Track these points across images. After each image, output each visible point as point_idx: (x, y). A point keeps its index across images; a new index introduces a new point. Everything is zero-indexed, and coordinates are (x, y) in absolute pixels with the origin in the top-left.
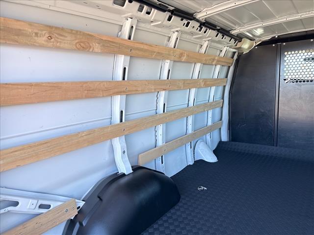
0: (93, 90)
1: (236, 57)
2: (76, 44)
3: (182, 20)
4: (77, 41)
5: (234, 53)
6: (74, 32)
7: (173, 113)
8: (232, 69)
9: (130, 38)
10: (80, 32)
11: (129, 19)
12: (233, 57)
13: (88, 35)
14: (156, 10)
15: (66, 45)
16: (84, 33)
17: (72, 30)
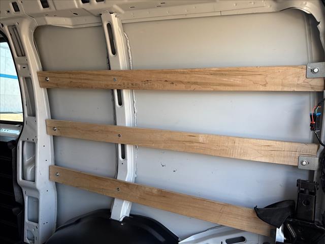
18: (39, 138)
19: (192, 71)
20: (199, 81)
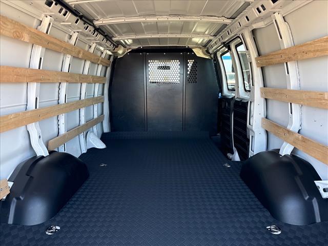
0: (20, 76)
1: (112, 59)
2: (14, 32)
3: (84, 24)
4: (14, 30)
5: (110, 56)
6: (14, 22)
7: (72, 103)
8: (109, 69)
9: (47, 33)
10: (18, 22)
11: (48, 17)
12: (109, 59)
13: (23, 26)
14: (70, 14)
15: (7, 32)
16: (20, 24)
17: (12, 20)
18: (255, 99)
19: (314, 42)
20: (319, 49)
